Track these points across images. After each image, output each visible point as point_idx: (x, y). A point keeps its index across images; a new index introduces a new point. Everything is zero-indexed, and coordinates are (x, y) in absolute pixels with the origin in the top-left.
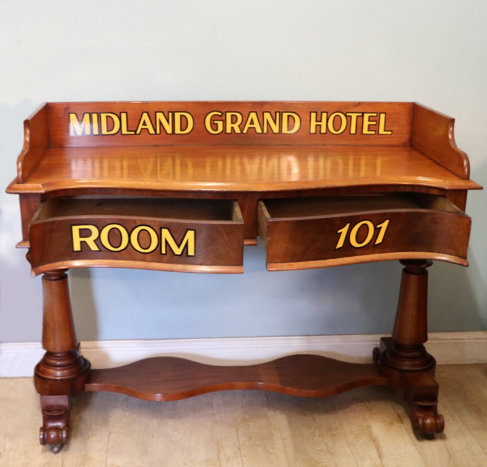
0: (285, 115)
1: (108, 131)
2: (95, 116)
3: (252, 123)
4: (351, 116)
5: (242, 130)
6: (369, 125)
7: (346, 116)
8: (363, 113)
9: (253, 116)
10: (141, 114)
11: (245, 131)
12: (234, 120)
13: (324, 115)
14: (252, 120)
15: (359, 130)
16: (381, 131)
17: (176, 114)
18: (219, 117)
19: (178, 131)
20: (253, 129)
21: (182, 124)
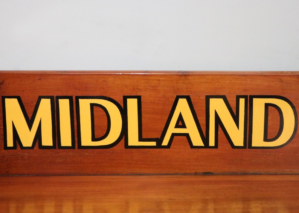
1: (94, 139)
2: (64, 105)
10: (174, 100)
17: (255, 100)
19: (258, 140)
21: (269, 124)
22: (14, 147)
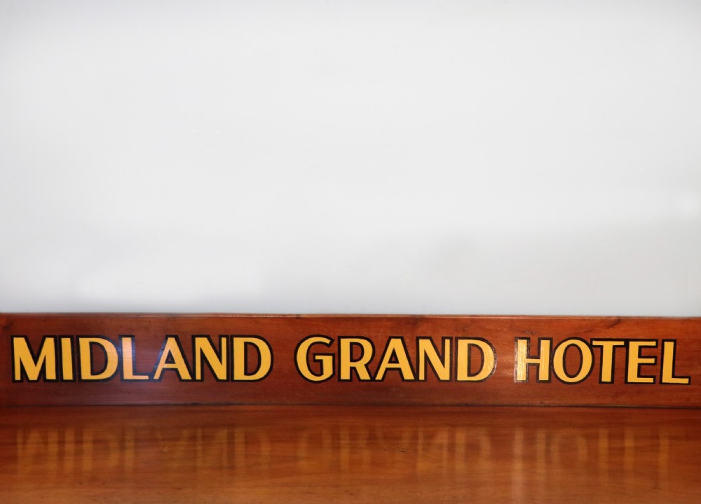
0: (463, 345)
1: (93, 373)
2: (66, 343)
3: (393, 360)
4: (601, 347)
5: (373, 374)
6: (640, 365)
7: (591, 346)
8: (627, 342)
9: (396, 344)
10: (163, 339)
11: (379, 377)
12: (356, 354)
13: (545, 345)
14: (394, 353)
15: (619, 375)
16: (667, 377)
17: (235, 339)
18: (326, 347)
19: (239, 374)
20: (397, 372)
21: (249, 360)
22: (21, 381)
